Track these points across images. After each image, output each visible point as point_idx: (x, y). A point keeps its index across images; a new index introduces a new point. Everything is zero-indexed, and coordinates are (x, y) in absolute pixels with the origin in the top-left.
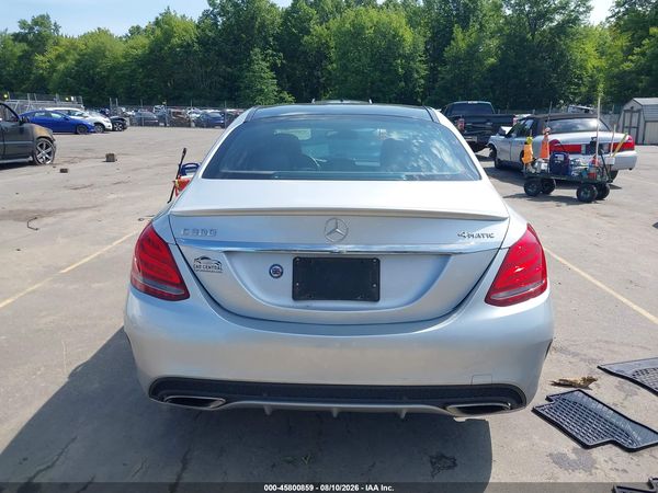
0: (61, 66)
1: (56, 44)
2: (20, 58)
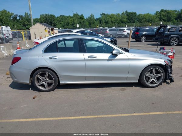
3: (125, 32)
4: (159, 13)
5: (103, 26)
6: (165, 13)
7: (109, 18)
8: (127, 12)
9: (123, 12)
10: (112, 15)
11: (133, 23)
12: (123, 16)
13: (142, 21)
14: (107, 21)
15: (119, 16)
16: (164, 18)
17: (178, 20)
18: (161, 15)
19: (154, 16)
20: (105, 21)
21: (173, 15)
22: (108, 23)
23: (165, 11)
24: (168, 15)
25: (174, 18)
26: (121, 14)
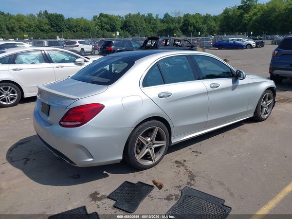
0: (254, 18)
1: (255, 8)
2: (239, 16)
3: (78, 46)
4: (98, 18)
5: (4, 36)
6: (106, 19)
7: (14, 21)
8: (46, 11)
9: (40, 13)
10: (18, 15)
11: (61, 32)
12: (41, 19)
13: (75, 30)
14: (12, 28)
15: (34, 20)
16: (106, 27)
17: (125, 30)
18: (101, 22)
19: (91, 22)
20: (7, 26)
21: (117, 22)
22: (14, 31)
23: (106, 16)
24: (112, 22)
25: (119, 27)
26: (36, 16)
